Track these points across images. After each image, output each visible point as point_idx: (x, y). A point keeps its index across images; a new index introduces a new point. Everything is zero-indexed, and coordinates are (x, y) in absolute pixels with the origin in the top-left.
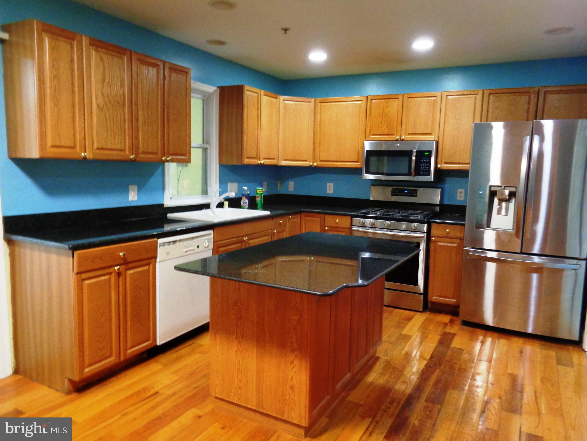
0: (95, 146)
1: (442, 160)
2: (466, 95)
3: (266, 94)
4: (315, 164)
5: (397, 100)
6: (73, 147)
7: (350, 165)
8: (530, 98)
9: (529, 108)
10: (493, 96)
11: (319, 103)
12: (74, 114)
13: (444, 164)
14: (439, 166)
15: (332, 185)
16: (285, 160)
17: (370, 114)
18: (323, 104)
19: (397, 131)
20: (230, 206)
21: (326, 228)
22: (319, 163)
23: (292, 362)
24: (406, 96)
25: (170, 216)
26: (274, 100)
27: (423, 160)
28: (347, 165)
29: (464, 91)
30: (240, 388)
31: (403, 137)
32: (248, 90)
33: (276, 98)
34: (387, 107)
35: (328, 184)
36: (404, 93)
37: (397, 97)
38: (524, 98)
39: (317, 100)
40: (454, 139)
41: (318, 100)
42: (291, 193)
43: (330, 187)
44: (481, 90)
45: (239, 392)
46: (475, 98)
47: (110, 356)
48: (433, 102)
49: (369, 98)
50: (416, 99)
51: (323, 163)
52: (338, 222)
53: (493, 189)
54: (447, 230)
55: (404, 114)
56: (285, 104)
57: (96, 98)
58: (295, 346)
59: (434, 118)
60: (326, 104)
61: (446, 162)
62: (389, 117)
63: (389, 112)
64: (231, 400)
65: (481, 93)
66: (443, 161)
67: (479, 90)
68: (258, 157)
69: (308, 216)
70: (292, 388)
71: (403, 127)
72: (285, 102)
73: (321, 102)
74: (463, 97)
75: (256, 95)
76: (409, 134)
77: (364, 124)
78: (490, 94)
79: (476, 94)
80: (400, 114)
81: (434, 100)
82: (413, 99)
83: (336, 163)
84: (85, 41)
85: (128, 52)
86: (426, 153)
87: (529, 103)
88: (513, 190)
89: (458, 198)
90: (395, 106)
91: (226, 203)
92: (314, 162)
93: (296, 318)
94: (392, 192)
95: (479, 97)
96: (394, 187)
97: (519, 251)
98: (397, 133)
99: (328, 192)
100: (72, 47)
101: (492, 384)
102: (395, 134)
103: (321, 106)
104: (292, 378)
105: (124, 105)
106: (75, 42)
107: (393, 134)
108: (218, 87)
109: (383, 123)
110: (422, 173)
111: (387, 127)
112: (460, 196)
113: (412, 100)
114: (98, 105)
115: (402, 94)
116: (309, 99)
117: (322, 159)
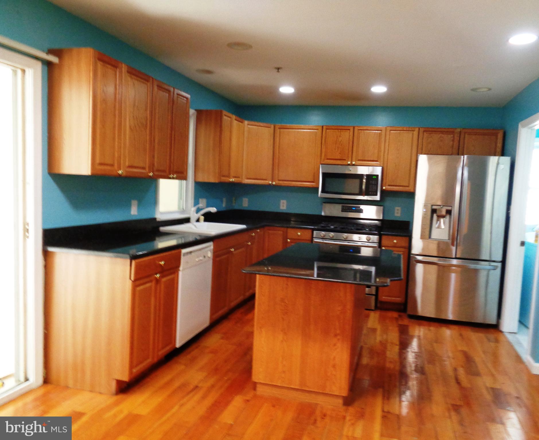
0: (127, 164)
1: (386, 183)
2: (405, 131)
3: (237, 119)
4: (274, 183)
5: (348, 131)
6: (112, 165)
7: (306, 184)
8: (454, 137)
9: (453, 145)
10: (426, 133)
11: (278, 129)
12: (114, 134)
13: (387, 186)
14: (384, 188)
15: (285, 201)
16: (248, 179)
17: (325, 141)
18: (282, 130)
19: (348, 157)
20: (206, 220)
21: (289, 240)
22: (277, 182)
23: (335, 345)
24: (356, 129)
25: (163, 229)
26: (241, 124)
27: (372, 182)
28: (304, 185)
29: (404, 128)
30: (284, 372)
31: (354, 163)
32: (225, 115)
33: (242, 122)
34: (340, 136)
35: (282, 201)
36: (355, 125)
37: (348, 129)
38: (450, 136)
39: (276, 126)
40: (396, 166)
41: (278, 125)
42: (245, 209)
43: (283, 203)
44: (417, 128)
45: (283, 375)
46: (413, 134)
47: (148, 358)
48: (378, 135)
49: (325, 127)
50: (365, 131)
51: (281, 182)
52: (301, 235)
53: (434, 207)
54: (395, 241)
55: (355, 144)
56: (249, 128)
57: (130, 120)
58: (338, 332)
59: (380, 147)
60: (284, 130)
61: (389, 184)
62: (341, 145)
63: (341, 140)
64: (274, 384)
65: (417, 130)
66: (388, 183)
67: (416, 128)
68: (229, 176)
69: (270, 230)
70: (334, 366)
71: (354, 154)
72: (249, 126)
73: (279, 128)
74: (403, 133)
75: (229, 119)
76: (359, 160)
77: (320, 149)
78: (424, 131)
79: (413, 131)
80: (351, 143)
81: (380, 133)
82: (363, 131)
83: (294, 183)
84: (124, 69)
85: (151, 81)
86: (374, 177)
87: (453, 141)
88: (449, 208)
89: (396, 215)
90: (346, 136)
91: (202, 218)
92: (272, 182)
93: (339, 308)
94: (342, 209)
95: (416, 133)
96: (344, 205)
97: (454, 256)
98: (348, 159)
99: (282, 208)
100: (116, 75)
101: (453, 358)
102: (347, 160)
103: (280, 132)
104: (334, 358)
105: (146, 127)
106: (118, 69)
107: (345, 160)
108: (196, 110)
109: (336, 150)
110: (370, 193)
111: (340, 154)
112: (397, 213)
113: (361, 132)
114: (130, 127)
115: (352, 126)
116: (269, 125)
117: (280, 179)
